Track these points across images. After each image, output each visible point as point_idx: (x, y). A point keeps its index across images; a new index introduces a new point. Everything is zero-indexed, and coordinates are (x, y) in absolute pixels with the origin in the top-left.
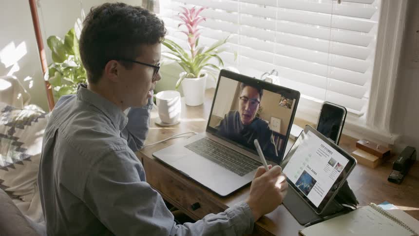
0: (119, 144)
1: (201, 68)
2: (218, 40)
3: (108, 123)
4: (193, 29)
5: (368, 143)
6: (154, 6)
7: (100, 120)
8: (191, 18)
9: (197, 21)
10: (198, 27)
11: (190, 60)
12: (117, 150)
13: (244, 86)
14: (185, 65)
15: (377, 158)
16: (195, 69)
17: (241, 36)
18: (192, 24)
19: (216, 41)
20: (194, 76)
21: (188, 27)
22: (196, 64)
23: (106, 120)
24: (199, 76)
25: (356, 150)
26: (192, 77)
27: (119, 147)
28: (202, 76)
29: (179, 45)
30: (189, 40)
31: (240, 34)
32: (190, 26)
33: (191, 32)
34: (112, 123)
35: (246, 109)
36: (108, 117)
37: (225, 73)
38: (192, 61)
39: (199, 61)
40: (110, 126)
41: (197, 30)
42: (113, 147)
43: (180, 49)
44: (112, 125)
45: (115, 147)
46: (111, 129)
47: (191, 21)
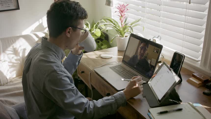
0: (58, 67)
1: (125, 33)
2: (135, 20)
3: (56, 56)
4: (123, 14)
5: (198, 75)
6: (111, 3)
7: (51, 55)
8: (122, 8)
9: (125, 11)
10: (125, 13)
11: (120, 28)
12: (57, 70)
13: (142, 43)
14: (118, 31)
15: (201, 82)
16: (123, 33)
17: (147, 19)
18: (122, 12)
19: (134, 20)
20: (122, 36)
21: (120, 13)
22: (123, 31)
23: (54, 55)
24: (124, 37)
25: (191, 77)
26: (121, 37)
27: (58, 68)
28: (126, 37)
29: (117, 21)
30: (120, 19)
31: (146, 18)
32: (121, 13)
33: (122, 16)
34: (58, 56)
35: (142, 52)
36: (56, 54)
37: (132, 35)
38: (121, 29)
39: (124, 29)
40: (57, 58)
41: (125, 15)
42: (55, 68)
43: (117, 24)
44: (58, 58)
45: (57, 68)
46: (56, 59)
47: (122, 10)
